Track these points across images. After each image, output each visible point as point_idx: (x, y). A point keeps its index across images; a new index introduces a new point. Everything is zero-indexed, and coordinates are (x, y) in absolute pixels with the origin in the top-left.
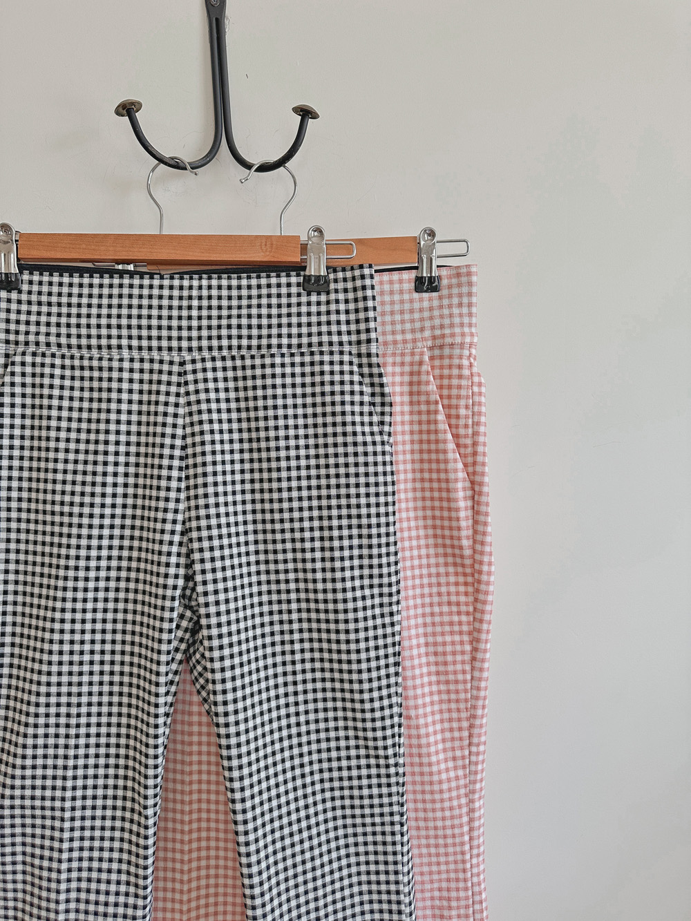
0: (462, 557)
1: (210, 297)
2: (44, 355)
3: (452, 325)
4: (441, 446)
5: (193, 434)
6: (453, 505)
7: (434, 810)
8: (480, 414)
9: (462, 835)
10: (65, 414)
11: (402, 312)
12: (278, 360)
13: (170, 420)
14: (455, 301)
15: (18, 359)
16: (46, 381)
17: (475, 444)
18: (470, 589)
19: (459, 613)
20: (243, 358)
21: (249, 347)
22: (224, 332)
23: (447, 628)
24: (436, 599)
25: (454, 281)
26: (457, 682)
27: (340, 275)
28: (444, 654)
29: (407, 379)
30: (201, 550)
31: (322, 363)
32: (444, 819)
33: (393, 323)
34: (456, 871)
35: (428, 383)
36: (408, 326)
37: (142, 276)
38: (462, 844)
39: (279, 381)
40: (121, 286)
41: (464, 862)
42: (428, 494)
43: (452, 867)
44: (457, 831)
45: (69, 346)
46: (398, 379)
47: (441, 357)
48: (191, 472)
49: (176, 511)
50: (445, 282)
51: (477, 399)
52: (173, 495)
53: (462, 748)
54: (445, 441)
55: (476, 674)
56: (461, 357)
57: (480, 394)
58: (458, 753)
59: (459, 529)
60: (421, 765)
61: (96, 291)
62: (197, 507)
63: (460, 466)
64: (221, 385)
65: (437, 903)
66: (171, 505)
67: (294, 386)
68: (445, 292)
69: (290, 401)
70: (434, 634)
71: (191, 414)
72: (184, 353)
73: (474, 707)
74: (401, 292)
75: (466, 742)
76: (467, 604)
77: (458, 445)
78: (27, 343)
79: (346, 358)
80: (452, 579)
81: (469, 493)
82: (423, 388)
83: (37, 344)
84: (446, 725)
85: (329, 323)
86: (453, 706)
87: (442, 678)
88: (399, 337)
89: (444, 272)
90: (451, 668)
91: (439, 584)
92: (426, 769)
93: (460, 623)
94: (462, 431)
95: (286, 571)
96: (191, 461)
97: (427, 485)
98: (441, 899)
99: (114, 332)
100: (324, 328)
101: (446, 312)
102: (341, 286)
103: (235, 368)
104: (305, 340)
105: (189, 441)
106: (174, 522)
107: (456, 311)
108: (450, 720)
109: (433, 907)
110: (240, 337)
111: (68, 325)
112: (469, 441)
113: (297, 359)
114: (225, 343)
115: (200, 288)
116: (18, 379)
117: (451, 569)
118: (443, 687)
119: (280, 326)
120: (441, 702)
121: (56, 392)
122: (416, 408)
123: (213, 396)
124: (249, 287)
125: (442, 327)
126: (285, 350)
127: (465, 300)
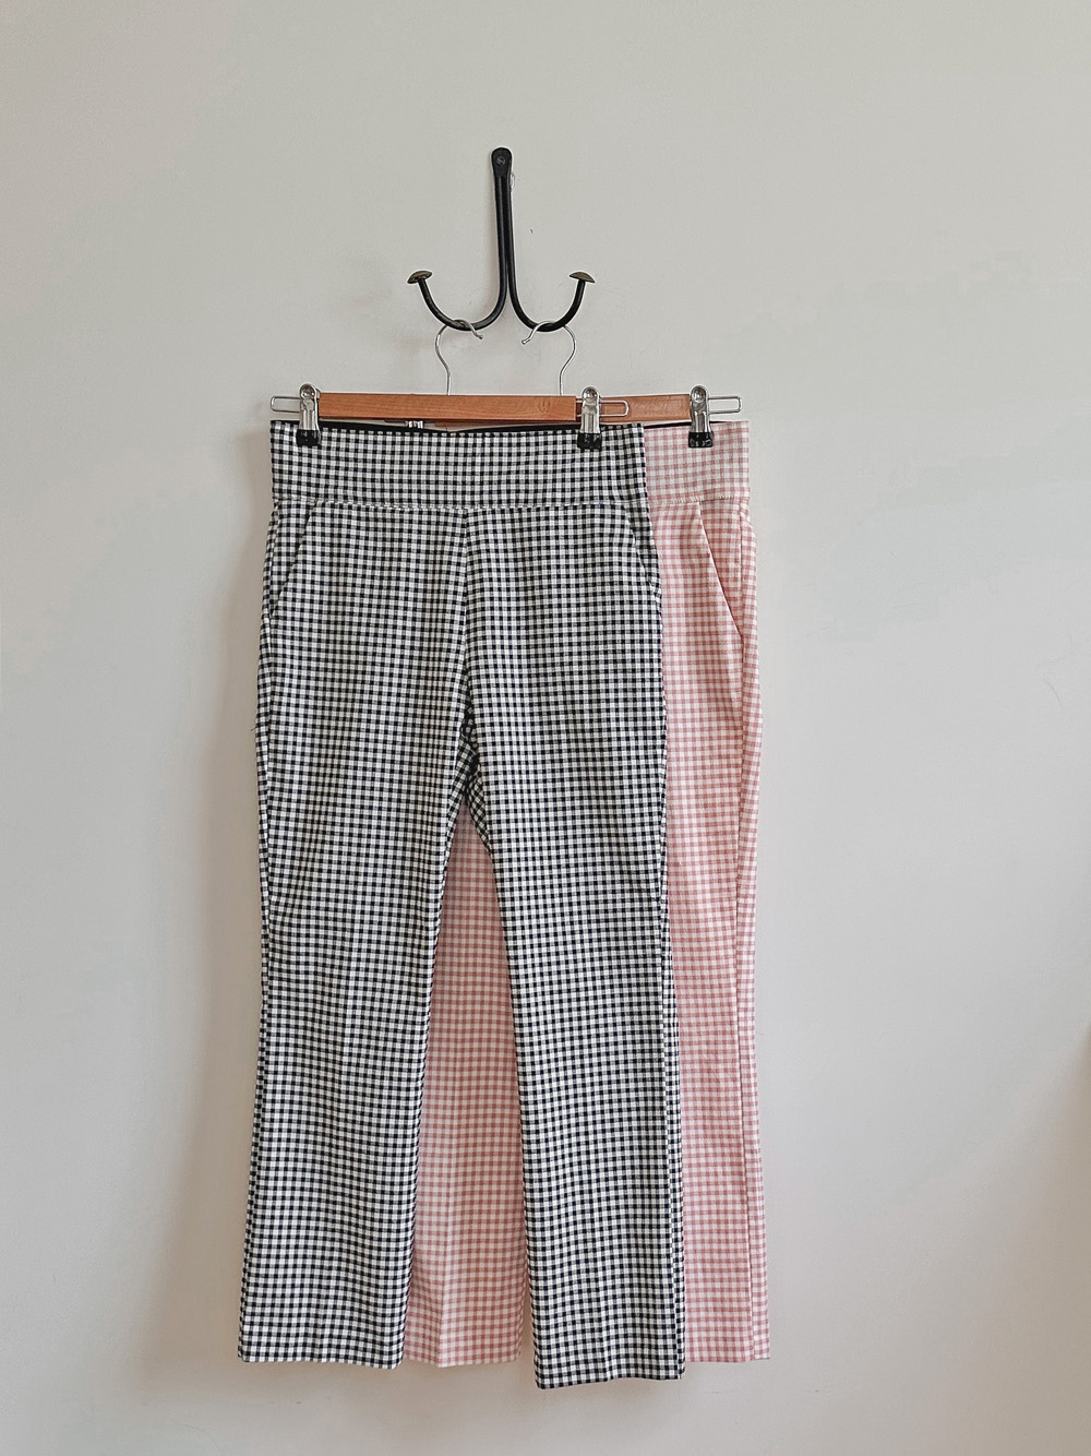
0: (732, 710)
1: (492, 454)
2: (341, 507)
3: (722, 481)
4: (711, 599)
5: (474, 582)
6: (722, 657)
7: (700, 959)
8: (748, 567)
9: (729, 985)
10: (360, 562)
11: (676, 467)
12: (552, 513)
13: (453, 568)
14: (726, 456)
15: (318, 510)
16: (344, 531)
17: (743, 597)
18: (740, 742)
19: (729, 766)
20: (520, 511)
21: (526, 501)
22: (504, 487)
23: (717, 781)
24: (707, 753)
25: (726, 437)
26: (725, 833)
27: (612, 433)
28: (714, 805)
29: (677, 532)
30: (479, 687)
31: (593, 516)
32: (710, 968)
33: (667, 477)
34: (723, 1023)
35: (698, 536)
36: (681, 480)
37: (431, 433)
38: (729, 995)
39: (552, 533)
40: (412, 443)
41: (730, 1014)
42: (701, 648)
43: (719, 1019)
44: (723, 981)
45: (365, 499)
46: (668, 532)
47: (713, 511)
48: (472, 616)
49: (458, 652)
50: (717, 438)
51: (745, 553)
52: (455, 637)
53: (729, 899)
54: (715, 594)
55: (744, 825)
56: (730, 512)
57: (749, 548)
58: (726, 904)
59: (728, 681)
60: (688, 912)
61: (389, 448)
62: (476, 648)
63: (729, 618)
64: (500, 536)
65: (705, 1056)
66: (454, 646)
67: (566, 537)
68: (717, 447)
69: (562, 552)
70: (704, 787)
71: (472, 563)
72: (467, 507)
73: (742, 858)
74: (675, 447)
75: (734, 894)
76: (736, 757)
77: (728, 599)
78: (326, 496)
79: (618, 512)
80: (723, 733)
81: (738, 646)
82: (693, 542)
83: (336, 496)
84: (715, 876)
85: (600, 478)
86: (722, 857)
87: (711, 830)
88: (672, 491)
89: (716, 428)
90: (719, 819)
91: (711, 738)
92: (693, 916)
93: (729, 776)
94: (731, 585)
95: (557, 713)
96: (471, 607)
97: (700, 639)
98: (708, 1052)
99: (405, 487)
100: (596, 483)
101: (717, 467)
102: (612, 443)
103: (512, 521)
104: (577, 495)
105: (470, 588)
106: (456, 661)
107: (726, 466)
108: (719, 871)
109: (701, 1061)
110: (518, 491)
111: (364, 480)
112: (738, 595)
113: (570, 513)
114: (504, 497)
115: (483, 445)
116: (318, 529)
117: (723, 723)
118: (712, 839)
119: (554, 481)
120: (710, 853)
121: (353, 542)
122: (687, 562)
123: (492, 546)
124: (528, 444)
125: (713, 482)
126: (558, 504)
127: (736, 456)
